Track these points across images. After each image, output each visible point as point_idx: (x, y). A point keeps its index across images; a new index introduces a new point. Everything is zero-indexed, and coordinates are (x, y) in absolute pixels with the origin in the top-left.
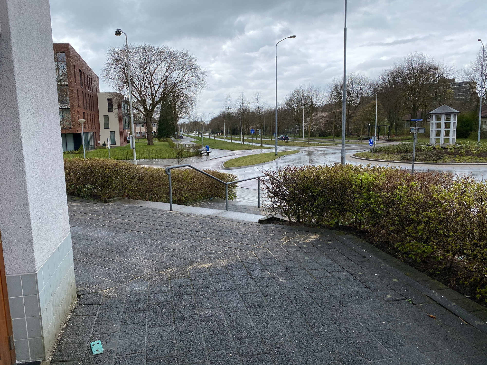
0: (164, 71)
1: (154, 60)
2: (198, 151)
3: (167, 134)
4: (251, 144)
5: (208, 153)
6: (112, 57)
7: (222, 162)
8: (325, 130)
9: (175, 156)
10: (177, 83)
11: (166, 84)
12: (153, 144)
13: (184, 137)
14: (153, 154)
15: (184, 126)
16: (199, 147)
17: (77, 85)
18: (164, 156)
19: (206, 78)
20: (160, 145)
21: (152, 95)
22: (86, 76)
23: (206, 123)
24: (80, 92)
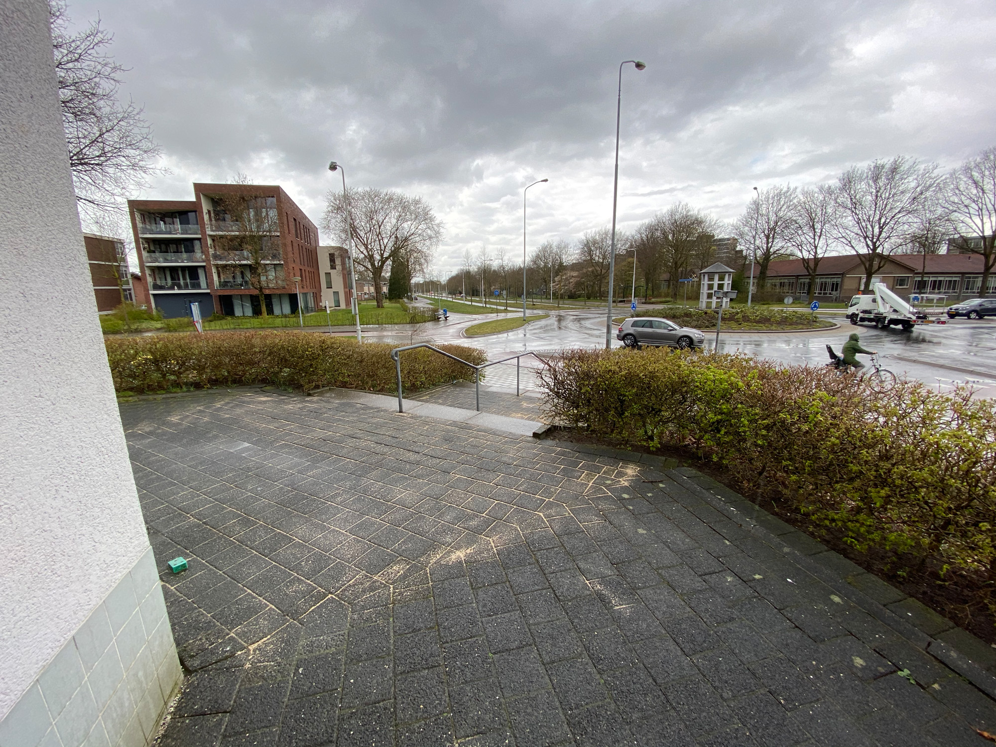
0: (394, 221)
1: (382, 208)
2: (435, 315)
3: (399, 295)
4: (495, 307)
5: (446, 318)
6: (332, 204)
7: (462, 328)
8: (575, 292)
9: (408, 321)
10: (410, 236)
11: (396, 237)
12: (383, 307)
13: (418, 298)
14: (382, 318)
15: (418, 286)
16: (436, 310)
17: (291, 237)
18: (396, 321)
19: (442, 230)
20: (391, 308)
21: (381, 250)
22: (302, 226)
23: (443, 283)
24: (295, 245)
